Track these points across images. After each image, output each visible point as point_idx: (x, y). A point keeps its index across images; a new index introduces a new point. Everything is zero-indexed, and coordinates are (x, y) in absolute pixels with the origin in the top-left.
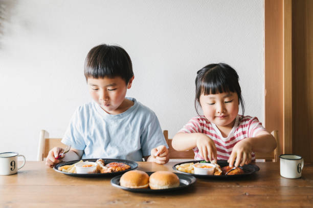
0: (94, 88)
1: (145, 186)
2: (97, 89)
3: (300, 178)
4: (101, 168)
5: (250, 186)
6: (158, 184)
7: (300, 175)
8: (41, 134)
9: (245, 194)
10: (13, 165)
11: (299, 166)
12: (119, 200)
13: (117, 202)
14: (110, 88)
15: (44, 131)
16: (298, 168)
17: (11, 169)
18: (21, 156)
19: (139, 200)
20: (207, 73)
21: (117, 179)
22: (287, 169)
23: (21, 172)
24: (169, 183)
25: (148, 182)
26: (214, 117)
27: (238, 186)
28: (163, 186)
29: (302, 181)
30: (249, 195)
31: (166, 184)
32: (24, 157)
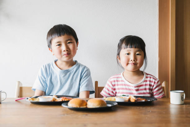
1: (85, 107)
3: (183, 104)
4: (56, 99)
5: (152, 108)
6: (93, 105)
7: (183, 102)
8: (17, 84)
9: (149, 111)
11: (183, 97)
12: (67, 114)
15: (19, 82)
16: (182, 98)
18: (3, 92)
19: (80, 115)
21: (66, 104)
23: (3, 103)
24: (100, 105)
25: (86, 105)
27: (144, 108)
28: (97, 106)
30: (152, 112)
31: (98, 105)
32: (5, 93)
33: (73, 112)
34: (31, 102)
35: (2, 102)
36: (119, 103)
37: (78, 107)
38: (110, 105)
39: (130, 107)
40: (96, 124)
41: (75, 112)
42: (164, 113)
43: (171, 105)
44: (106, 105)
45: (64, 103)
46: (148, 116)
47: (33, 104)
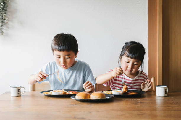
0: (58, 57)
1: (89, 99)
2: (60, 58)
3: (166, 96)
4: (66, 93)
5: (141, 99)
6: (95, 98)
10: (19, 91)
12: (75, 104)
13: (75, 105)
14: (67, 57)
17: (18, 93)
18: (22, 87)
19: (86, 105)
20: (131, 46)
21: (74, 96)
22: (160, 91)
24: (101, 97)
25: (90, 97)
26: (126, 70)
29: (167, 98)
30: (141, 102)
31: (99, 97)
32: (24, 88)
33: (79, 102)
34: (45, 95)
35: (22, 95)
36: (115, 96)
37: (84, 99)
38: (108, 98)
39: (123, 99)
40: (98, 112)
41: (81, 103)
42: (150, 103)
43: (157, 97)
44: (105, 97)
45: (72, 96)
46: (138, 105)
47: (46, 97)
